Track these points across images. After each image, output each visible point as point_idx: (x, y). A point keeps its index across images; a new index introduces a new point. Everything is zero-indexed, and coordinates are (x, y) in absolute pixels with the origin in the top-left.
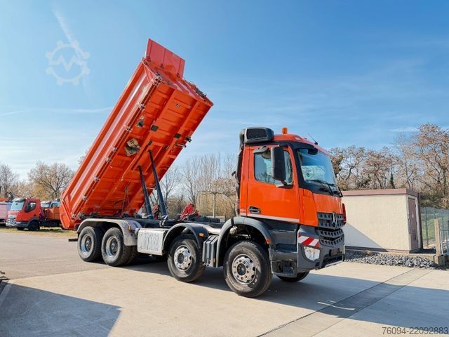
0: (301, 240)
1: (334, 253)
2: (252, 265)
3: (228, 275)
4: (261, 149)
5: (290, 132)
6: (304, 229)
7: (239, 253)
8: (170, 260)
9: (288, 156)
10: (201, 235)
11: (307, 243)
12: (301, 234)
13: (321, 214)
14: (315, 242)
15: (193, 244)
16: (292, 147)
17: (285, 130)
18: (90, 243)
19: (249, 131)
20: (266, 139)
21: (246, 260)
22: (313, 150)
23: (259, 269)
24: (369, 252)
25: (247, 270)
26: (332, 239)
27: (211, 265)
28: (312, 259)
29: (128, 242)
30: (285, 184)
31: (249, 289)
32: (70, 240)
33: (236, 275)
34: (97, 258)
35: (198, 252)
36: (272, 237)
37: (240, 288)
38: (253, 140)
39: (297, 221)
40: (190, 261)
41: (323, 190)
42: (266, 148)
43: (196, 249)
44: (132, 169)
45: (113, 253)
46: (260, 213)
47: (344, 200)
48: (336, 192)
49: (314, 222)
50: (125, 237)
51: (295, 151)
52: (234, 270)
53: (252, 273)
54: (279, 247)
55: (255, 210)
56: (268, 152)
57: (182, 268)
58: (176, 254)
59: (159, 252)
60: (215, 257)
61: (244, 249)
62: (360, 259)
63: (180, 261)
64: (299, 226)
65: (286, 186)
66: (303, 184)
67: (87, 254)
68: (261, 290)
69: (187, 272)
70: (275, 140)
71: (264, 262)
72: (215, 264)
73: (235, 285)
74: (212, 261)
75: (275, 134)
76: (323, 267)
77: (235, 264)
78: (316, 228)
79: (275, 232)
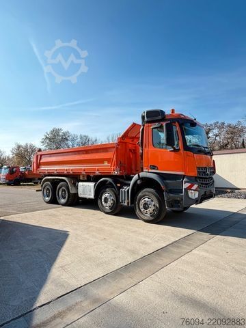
0: (186, 186)
1: (207, 193)
2: (153, 203)
3: (137, 210)
4: (157, 125)
5: (176, 112)
6: (188, 179)
7: (144, 196)
8: (99, 201)
9: (176, 129)
10: (119, 185)
11: (189, 188)
12: (185, 182)
13: (199, 168)
14: (195, 187)
15: (113, 191)
16: (178, 122)
17: (173, 111)
18: (49, 192)
19: (148, 113)
20: (160, 117)
21: (148, 200)
22: (193, 124)
23: (158, 205)
25: (150, 206)
26: (206, 184)
27: (126, 204)
28: (194, 198)
29: (72, 191)
30: (174, 149)
31: (152, 218)
32: (37, 191)
33: (142, 210)
34: (54, 201)
35: (117, 197)
36: (166, 185)
37: (145, 218)
38: (150, 119)
39: (183, 173)
40: (112, 202)
41: (200, 152)
42: (160, 125)
43: (115, 194)
45: (64, 198)
46: (157, 169)
47: (214, 158)
48: (209, 153)
49: (194, 174)
50: (70, 188)
51: (181, 126)
52: (141, 207)
53: (153, 208)
54: (171, 191)
55: (154, 167)
56: (161, 127)
57: (107, 206)
58: (103, 198)
59: (92, 196)
60: (128, 199)
61: (147, 193)
62: (223, 195)
63: (106, 201)
64: (184, 177)
65: (175, 150)
66: (186, 148)
67: (48, 199)
68: (159, 218)
69: (111, 209)
70: (167, 118)
71: (161, 201)
72: (128, 203)
73: (142, 216)
74: (126, 201)
75: (166, 114)
76: (201, 203)
77: (142, 202)
78: (196, 177)
79: (168, 181)
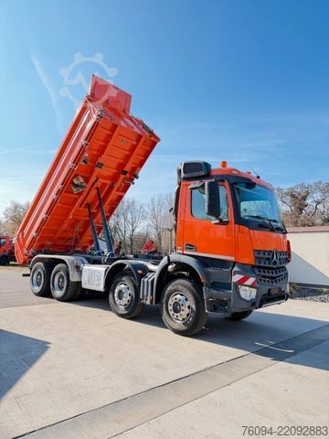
0: (236, 278)
1: (275, 292)
2: (187, 304)
3: (165, 312)
4: (197, 184)
5: (229, 166)
6: (239, 267)
7: (175, 291)
8: (111, 296)
9: (224, 192)
10: (140, 272)
11: (242, 282)
12: (236, 273)
13: (259, 251)
14: (251, 281)
15: (132, 281)
16: (229, 181)
17: (224, 164)
18: (41, 279)
19: (186, 165)
20: (202, 173)
21: (181, 298)
22: (250, 184)
23: (194, 308)
24: (325, 290)
25: (182, 308)
26: (272, 278)
27: (148, 302)
28: (248, 299)
29: (73, 278)
30: (221, 221)
31: (184, 328)
32: (24, 275)
33: (171, 313)
34: (46, 293)
35: (137, 290)
36: (207, 275)
37: (176, 327)
38: (189, 175)
39: (232, 259)
40: (129, 298)
41: (262, 226)
42: (201, 184)
43: (134, 286)
44: (80, 206)
45: (61, 288)
46: (196, 251)
47: (289, 237)
48: (278, 229)
49: (250, 260)
50: (71, 273)
51: (232, 186)
52: (170, 308)
53: (187, 311)
54: (215, 285)
55: (191, 247)
56: (203, 185)
57: (122, 304)
58: (116, 291)
59: (101, 288)
60: (152, 294)
61: (180, 287)
62: (315, 298)
63: (120, 297)
64: (235, 263)
65: (222, 222)
66: (239, 220)
67: (38, 289)
68: (195, 329)
69: (126, 309)
70: (213, 173)
71: (199, 300)
72: (151, 302)
73: (171, 323)
74: (149, 298)
75: (212, 168)
76: (260, 307)
77: (171, 302)
78: (253, 266)
79: (210, 270)
